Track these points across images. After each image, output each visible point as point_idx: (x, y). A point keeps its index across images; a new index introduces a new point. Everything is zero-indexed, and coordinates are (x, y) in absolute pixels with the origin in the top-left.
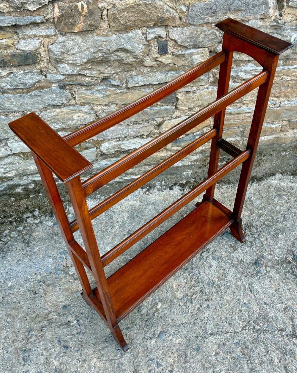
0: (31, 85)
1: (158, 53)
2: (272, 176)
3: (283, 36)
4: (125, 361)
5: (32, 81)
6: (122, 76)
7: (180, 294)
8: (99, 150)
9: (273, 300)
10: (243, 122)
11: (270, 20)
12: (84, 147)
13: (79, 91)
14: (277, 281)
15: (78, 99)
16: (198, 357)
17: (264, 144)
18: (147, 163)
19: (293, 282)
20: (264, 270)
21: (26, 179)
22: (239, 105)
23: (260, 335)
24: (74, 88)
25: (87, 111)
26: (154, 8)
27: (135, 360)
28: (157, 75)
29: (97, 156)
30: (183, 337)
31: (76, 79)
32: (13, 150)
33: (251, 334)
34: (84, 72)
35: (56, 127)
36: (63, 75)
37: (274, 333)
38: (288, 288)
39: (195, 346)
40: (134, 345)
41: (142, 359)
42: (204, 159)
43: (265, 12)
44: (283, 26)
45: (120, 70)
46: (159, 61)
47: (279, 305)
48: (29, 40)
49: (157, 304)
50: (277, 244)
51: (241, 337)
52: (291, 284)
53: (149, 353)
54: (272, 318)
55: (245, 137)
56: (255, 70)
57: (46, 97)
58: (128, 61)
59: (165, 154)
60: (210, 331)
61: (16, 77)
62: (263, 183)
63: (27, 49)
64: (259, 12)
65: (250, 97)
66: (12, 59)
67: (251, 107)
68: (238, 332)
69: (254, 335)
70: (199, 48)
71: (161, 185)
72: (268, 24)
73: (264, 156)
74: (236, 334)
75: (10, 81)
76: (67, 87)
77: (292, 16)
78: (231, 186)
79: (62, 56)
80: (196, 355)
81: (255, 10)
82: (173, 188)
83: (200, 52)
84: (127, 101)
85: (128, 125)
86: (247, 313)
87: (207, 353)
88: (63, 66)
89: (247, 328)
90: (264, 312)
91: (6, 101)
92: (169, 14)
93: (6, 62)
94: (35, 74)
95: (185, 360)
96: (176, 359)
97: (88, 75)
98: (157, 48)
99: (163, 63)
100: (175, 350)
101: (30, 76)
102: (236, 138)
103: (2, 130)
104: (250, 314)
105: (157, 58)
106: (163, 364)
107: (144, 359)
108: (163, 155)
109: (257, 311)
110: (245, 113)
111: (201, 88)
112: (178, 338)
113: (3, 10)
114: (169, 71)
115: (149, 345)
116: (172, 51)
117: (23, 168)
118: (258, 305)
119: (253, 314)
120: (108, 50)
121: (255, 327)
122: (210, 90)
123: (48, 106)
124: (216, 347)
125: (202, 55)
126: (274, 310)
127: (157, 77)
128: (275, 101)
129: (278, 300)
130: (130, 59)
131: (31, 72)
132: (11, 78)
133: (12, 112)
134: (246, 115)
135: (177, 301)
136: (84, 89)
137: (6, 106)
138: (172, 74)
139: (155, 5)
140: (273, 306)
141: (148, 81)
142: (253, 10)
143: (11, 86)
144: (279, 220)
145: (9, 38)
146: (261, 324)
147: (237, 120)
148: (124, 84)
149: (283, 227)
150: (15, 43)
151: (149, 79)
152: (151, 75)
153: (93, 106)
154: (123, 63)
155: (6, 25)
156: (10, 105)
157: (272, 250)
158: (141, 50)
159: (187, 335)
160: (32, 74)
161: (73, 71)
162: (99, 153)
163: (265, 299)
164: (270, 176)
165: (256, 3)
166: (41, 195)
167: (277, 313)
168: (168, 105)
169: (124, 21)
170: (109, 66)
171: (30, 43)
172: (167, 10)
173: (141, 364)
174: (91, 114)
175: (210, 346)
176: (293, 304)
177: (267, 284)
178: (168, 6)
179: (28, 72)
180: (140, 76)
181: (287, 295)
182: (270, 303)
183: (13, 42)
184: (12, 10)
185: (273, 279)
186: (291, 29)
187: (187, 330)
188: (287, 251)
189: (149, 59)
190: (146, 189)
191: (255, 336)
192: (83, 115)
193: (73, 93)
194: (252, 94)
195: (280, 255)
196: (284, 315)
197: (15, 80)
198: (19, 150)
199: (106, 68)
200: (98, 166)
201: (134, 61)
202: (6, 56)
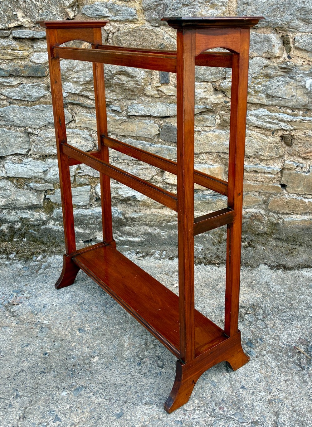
0: (36, 98)
1: (160, 82)
2: (307, 268)
3: (296, 80)
4: (16, 404)
5: (37, 95)
6: (124, 104)
7: (129, 354)
8: (94, 191)
9: (256, 386)
10: (263, 186)
11: (278, 61)
12: (78, 183)
13: (80, 113)
14: (271, 368)
15: (78, 121)
16: (115, 423)
17: (297, 227)
18: (147, 222)
19: (296, 373)
20: (256, 352)
21: (14, 215)
22: (255, 160)
23: (218, 421)
24: (75, 109)
25: (84, 136)
26: (154, 34)
27: (29, 406)
28: (158, 106)
29: (91, 199)
30: (107, 398)
31: (78, 100)
32: (8, 172)
33: (205, 417)
34: (87, 94)
35: (53, 151)
36: (67, 93)
37: (241, 424)
38: (286, 379)
39: (118, 410)
40: (39, 391)
41: (39, 407)
42: (219, 233)
43: (269, 49)
44: (294, 69)
45: (122, 97)
46: (161, 91)
47: (262, 394)
48: (42, 53)
49: (94, 357)
50: (287, 330)
51: (189, 417)
52: (292, 375)
53: (52, 403)
54: (246, 406)
55: (271, 211)
56: (268, 115)
57: (48, 114)
58: (129, 86)
59: (170, 213)
60: (147, 399)
61: (24, 88)
62: (292, 272)
63: (38, 61)
64: (263, 50)
65: (268, 152)
66: (24, 69)
67: (272, 167)
68: (187, 411)
69: (209, 419)
70: (202, 82)
71: (161, 254)
72: (275, 65)
73: (300, 246)
74: (182, 412)
75: (19, 91)
76: (69, 107)
77: (303, 60)
78: (248, 269)
79: (68, 73)
80: (115, 420)
81: (257, 46)
82: (173, 259)
83: (202, 85)
84: (126, 132)
85: (128, 164)
86: (211, 391)
87: (130, 423)
88: (68, 84)
89: (203, 409)
90: (237, 397)
91: (11, 111)
92: (169, 41)
93: (18, 72)
94: (42, 88)
95: (95, 423)
96: (84, 420)
97: (90, 97)
98: (159, 76)
99: (164, 93)
100: (88, 410)
101: (37, 89)
102: (258, 211)
103: (2, 144)
104: (214, 393)
105: (158, 87)
106: (63, 419)
107: (42, 408)
108: (167, 213)
109: (226, 393)
110: (264, 172)
111: (206, 129)
112: (99, 397)
113: (26, 25)
114: (171, 103)
115: (57, 395)
116: (174, 82)
117: (12, 197)
118: (231, 387)
119: (218, 395)
120: (110, 71)
121: (215, 410)
122: (217, 133)
123: (48, 124)
124: (146, 418)
125: (206, 90)
126: (253, 397)
127: (158, 108)
128: (302, 164)
129: (263, 388)
130: (131, 84)
131: (39, 86)
132: (20, 88)
133: (15, 126)
134: (266, 175)
135: (121, 360)
136: (85, 111)
137: (9, 117)
138: (173, 107)
139: (155, 31)
140: (253, 392)
141: (148, 111)
142: (256, 46)
143: (19, 97)
144: (301, 308)
145: (27, 50)
146: (225, 409)
147: (255, 182)
148: (125, 111)
149: (303, 316)
150: (30, 55)
151: (150, 109)
152: (152, 105)
153: (93, 133)
154: (124, 88)
155: (24, 37)
156: (14, 116)
157: (277, 335)
158: (142, 77)
159: (113, 397)
160: (39, 88)
161: (77, 90)
162: (94, 194)
163: (244, 382)
164: (303, 268)
165: (257, 39)
166: (25, 240)
167: (257, 401)
168: (170, 145)
169: (127, 44)
170: (112, 91)
171: (42, 56)
172: (167, 38)
173: (35, 413)
174: (88, 140)
175: (138, 415)
176: (286, 398)
177: (255, 367)
178: (169, 35)
179: (36, 85)
180: (141, 104)
181: (281, 386)
182: (250, 388)
183: (28, 53)
184: (33, 25)
185: (267, 364)
186: (304, 73)
187: (117, 392)
188: (300, 339)
189: (151, 88)
190: (141, 255)
191: (211, 420)
192: (81, 141)
193: (75, 115)
194: (270, 148)
195: (287, 342)
196: (266, 406)
197: (23, 91)
198: (13, 173)
199: (109, 93)
200: (91, 213)
201: (135, 87)
202: (20, 66)
